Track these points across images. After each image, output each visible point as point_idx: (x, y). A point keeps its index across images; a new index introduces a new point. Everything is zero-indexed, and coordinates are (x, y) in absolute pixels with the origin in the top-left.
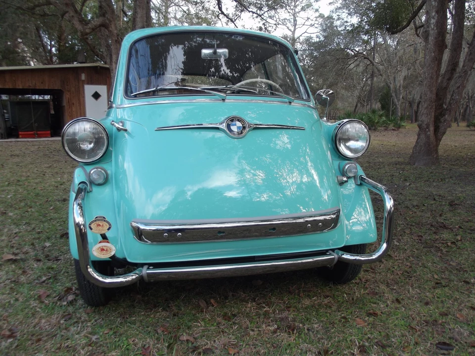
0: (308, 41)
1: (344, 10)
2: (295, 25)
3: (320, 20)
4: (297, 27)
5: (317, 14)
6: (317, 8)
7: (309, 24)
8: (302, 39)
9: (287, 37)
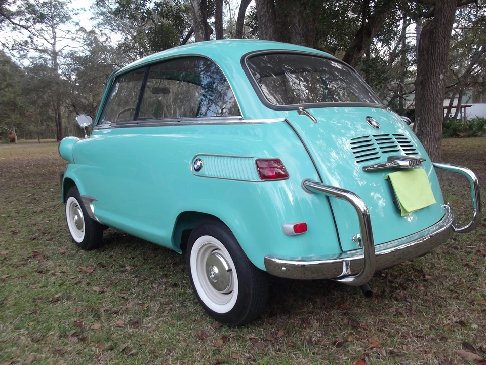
0: (72, 55)
1: (107, 27)
2: (54, 38)
3: (82, 34)
4: (57, 39)
5: (78, 28)
6: (78, 21)
7: (71, 38)
8: (64, 52)
9: (48, 50)
